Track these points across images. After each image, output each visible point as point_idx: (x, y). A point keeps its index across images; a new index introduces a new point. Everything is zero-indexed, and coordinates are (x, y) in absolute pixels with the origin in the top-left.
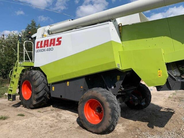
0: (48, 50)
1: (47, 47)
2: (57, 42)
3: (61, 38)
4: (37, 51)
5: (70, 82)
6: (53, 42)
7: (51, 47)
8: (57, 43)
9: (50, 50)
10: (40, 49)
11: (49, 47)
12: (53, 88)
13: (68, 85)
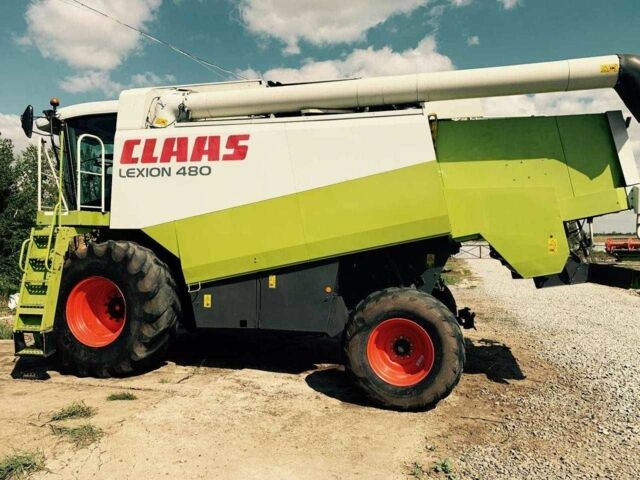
0: (184, 174)
1: (178, 160)
2: (227, 147)
3: (246, 137)
4: (128, 173)
5: (280, 276)
6: (208, 148)
7: (198, 164)
8: (231, 151)
9: (194, 172)
10: (140, 165)
11: (188, 164)
12: (207, 300)
13: (274, 286)
